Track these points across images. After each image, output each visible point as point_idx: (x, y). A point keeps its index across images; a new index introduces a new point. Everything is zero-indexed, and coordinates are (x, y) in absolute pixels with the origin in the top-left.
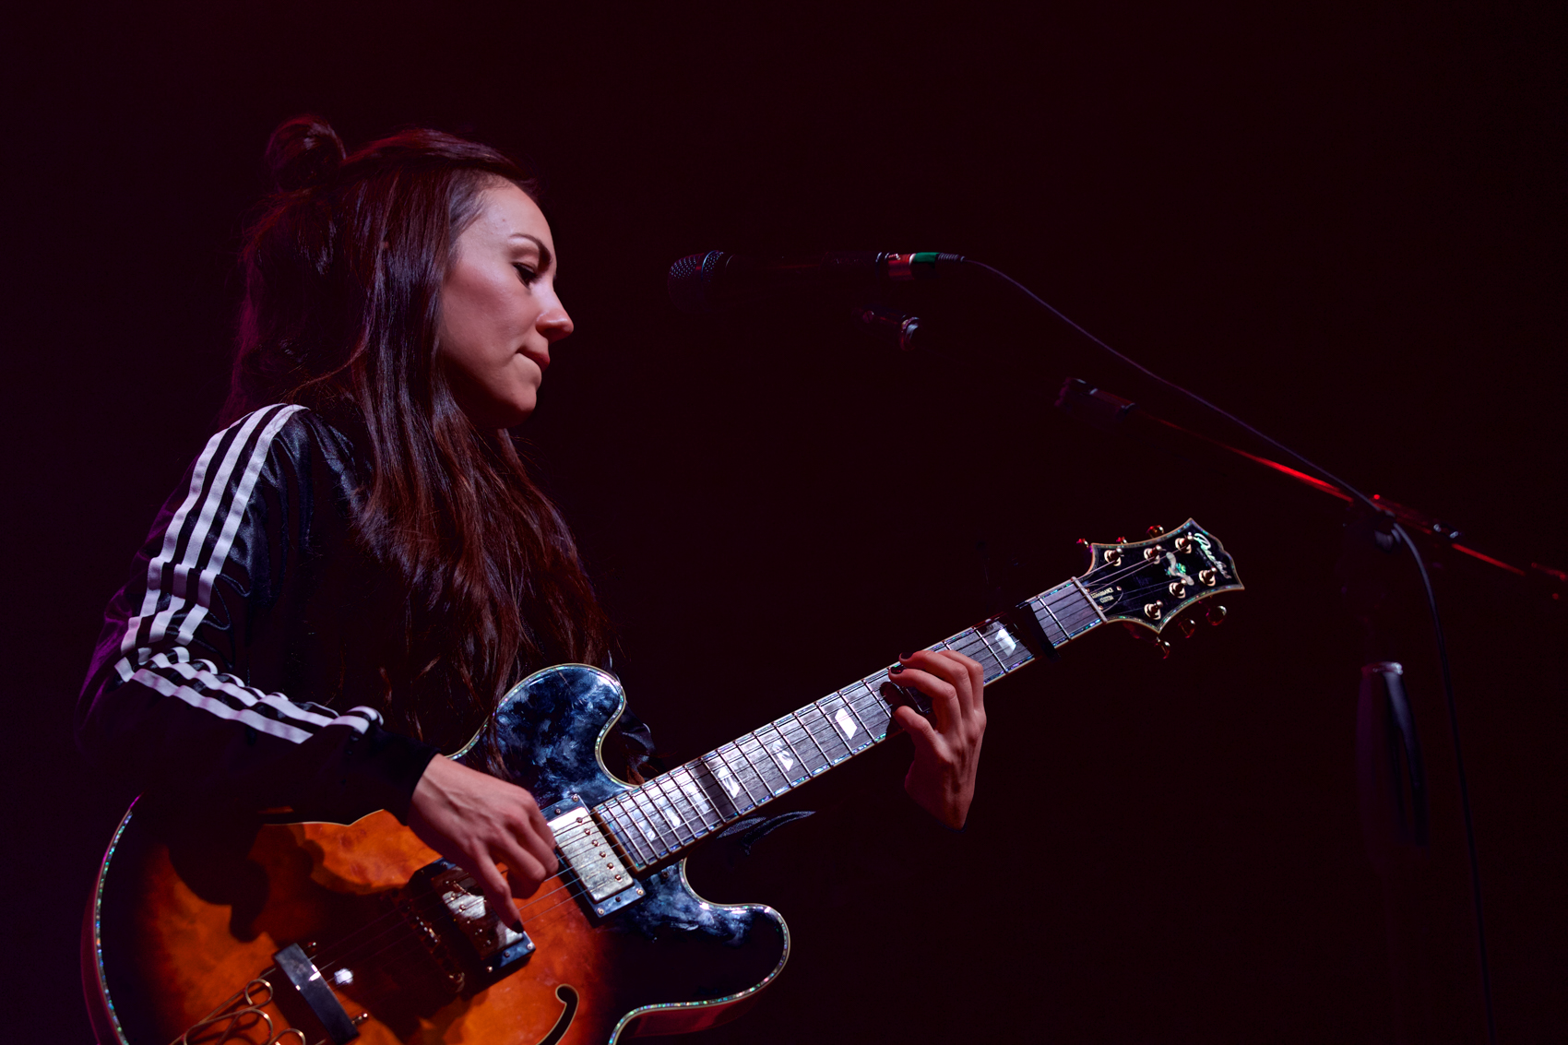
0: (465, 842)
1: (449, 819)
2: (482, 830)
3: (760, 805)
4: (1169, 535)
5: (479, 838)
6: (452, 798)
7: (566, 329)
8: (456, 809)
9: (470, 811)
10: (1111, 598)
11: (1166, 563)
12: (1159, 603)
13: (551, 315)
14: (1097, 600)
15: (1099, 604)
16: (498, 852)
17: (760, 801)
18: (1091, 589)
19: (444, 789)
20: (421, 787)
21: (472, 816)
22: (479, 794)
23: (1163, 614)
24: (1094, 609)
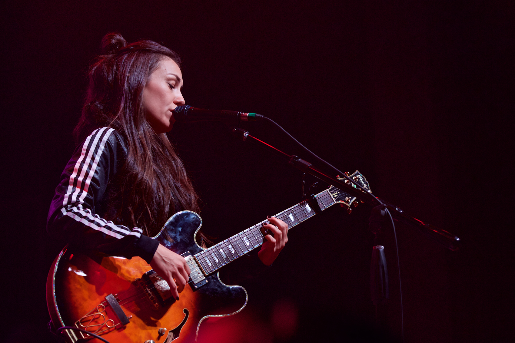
0: (166, 272)
1: (162, 264)
2: (171, 268)
3: (240, 256)
4: (351, 175)
5: (170, 271)
6: (164, 258)
7: (183, 103)
8: (165, 262)
9: (169, 263)
10: (337, 196)
11: (351, 184)
12: (350, 198)
13: (178, 98)
14: (333, 196)
15: (334, 197)
16: (174, 275)
18: (332, 193)
19: (162, 255)
20: (156, 254)
21: (169, 264)
22: (171, 257)
23: (350, 201)
24: (333, 199)
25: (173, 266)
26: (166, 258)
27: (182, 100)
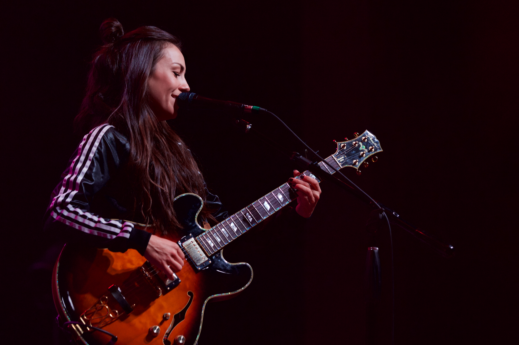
0: (160, 261)
2: (165, 257)
3: (243, 233)
4: (360, 136)
5: (164, 260)
6: (156, 249)
7: (187, 90)
8: (157, 252)
10: (343, 160)
11: (359, 146)
12: (358, 160)
13: (184, 85)
14: (339, 161)
15: (340, 162)
16: (169, 262)
17: (243, 232)
18: (337, 158)
19: (153, 246)
21: (162, 253)
23: (359, 163)
24: (338, 164)
25: (166, 254)
26: (157, 248)
27: (187, 87)
